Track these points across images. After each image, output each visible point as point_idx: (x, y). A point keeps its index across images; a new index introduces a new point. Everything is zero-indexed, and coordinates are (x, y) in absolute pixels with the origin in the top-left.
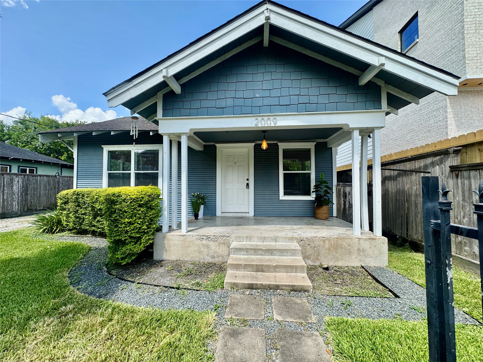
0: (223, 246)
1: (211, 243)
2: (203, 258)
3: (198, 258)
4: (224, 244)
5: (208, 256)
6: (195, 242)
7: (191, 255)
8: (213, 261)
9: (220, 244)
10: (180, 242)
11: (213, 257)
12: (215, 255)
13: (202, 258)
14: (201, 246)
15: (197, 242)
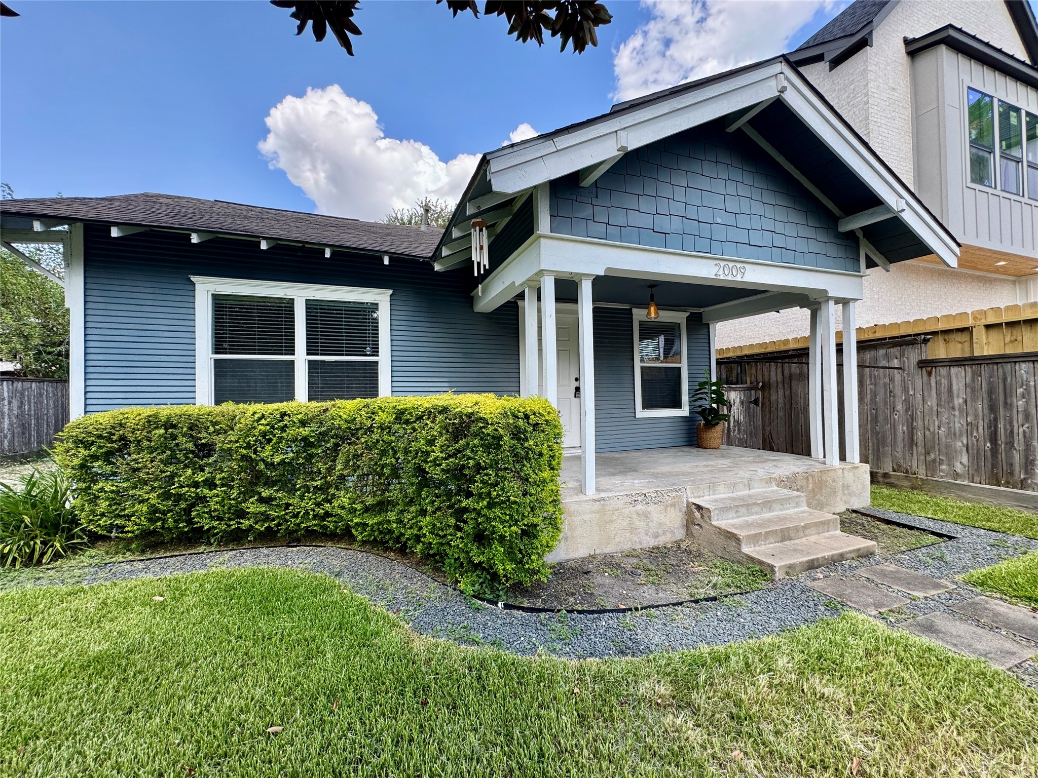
0: (672, 509)
1: (652, 508)
2: (640, 542)
3: (630, 543)
4: (673, 505)
5: (647, 534)
6: (624, 510)
7: (617, 540)
8: (656, 543)
9: (667, 506)
10: (594, 515)
11: (656, 536)
12: (660, 531)
13: (638, 540)
14: (635, 516)
15: (628, 510)
